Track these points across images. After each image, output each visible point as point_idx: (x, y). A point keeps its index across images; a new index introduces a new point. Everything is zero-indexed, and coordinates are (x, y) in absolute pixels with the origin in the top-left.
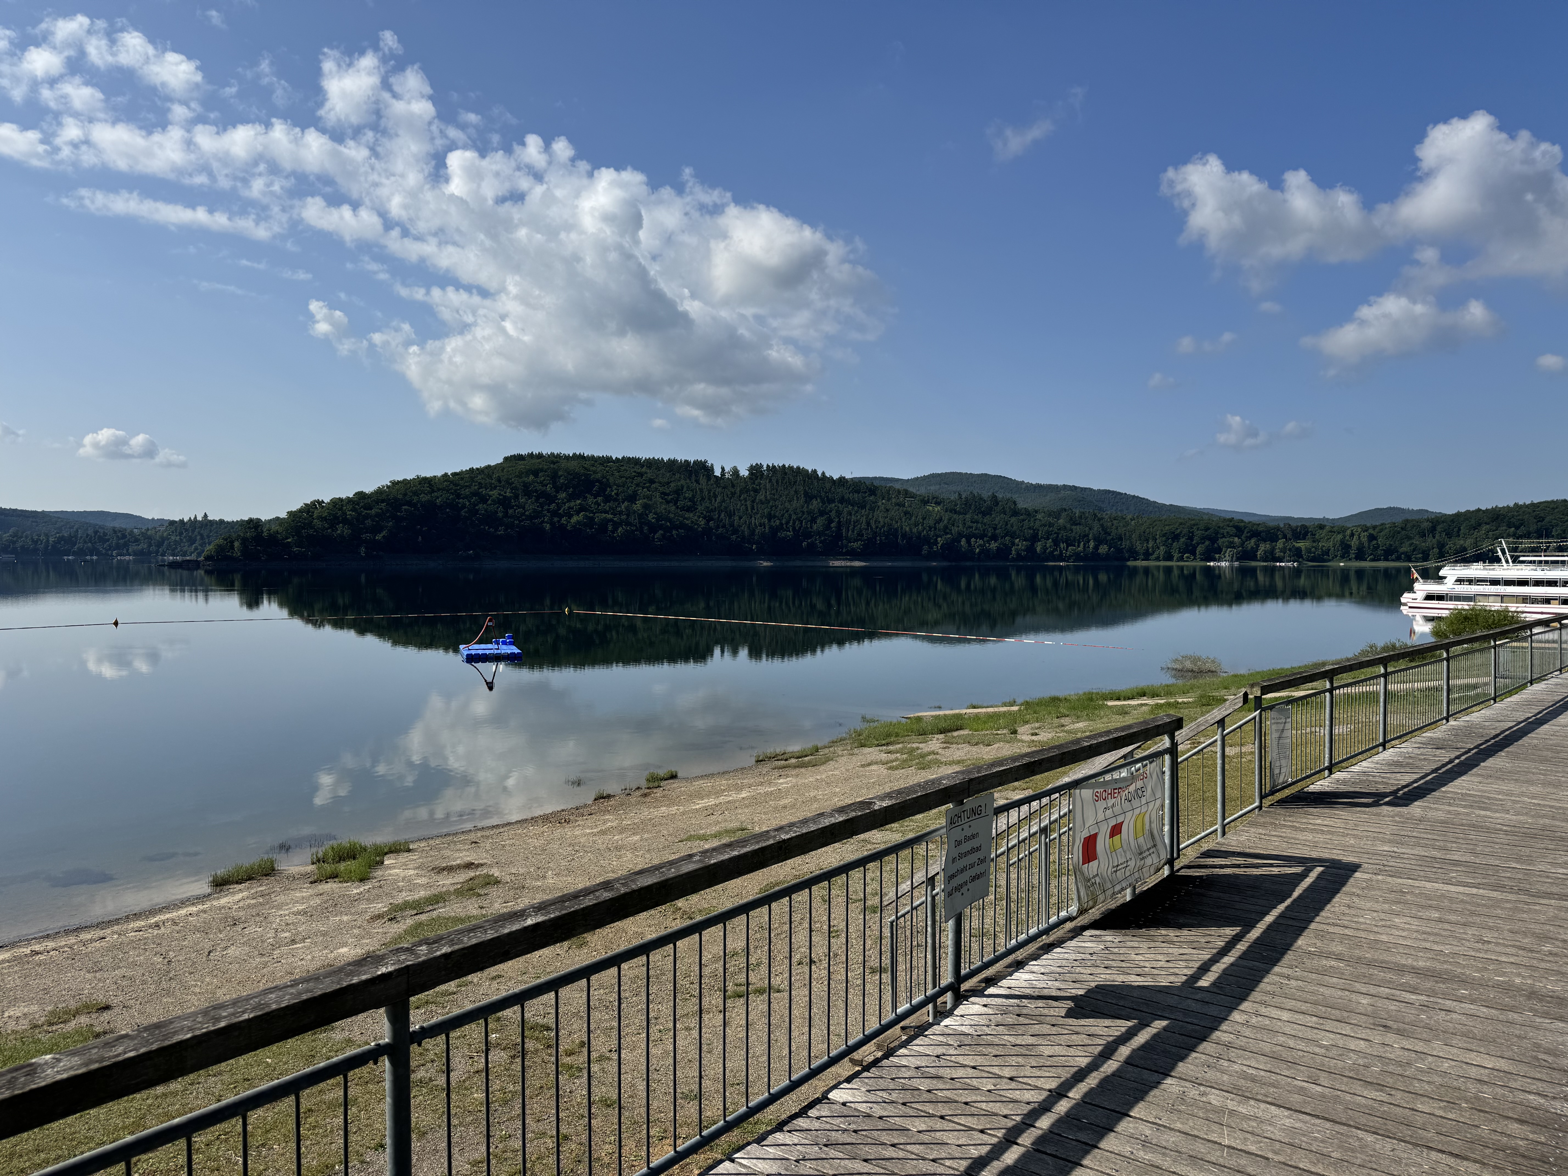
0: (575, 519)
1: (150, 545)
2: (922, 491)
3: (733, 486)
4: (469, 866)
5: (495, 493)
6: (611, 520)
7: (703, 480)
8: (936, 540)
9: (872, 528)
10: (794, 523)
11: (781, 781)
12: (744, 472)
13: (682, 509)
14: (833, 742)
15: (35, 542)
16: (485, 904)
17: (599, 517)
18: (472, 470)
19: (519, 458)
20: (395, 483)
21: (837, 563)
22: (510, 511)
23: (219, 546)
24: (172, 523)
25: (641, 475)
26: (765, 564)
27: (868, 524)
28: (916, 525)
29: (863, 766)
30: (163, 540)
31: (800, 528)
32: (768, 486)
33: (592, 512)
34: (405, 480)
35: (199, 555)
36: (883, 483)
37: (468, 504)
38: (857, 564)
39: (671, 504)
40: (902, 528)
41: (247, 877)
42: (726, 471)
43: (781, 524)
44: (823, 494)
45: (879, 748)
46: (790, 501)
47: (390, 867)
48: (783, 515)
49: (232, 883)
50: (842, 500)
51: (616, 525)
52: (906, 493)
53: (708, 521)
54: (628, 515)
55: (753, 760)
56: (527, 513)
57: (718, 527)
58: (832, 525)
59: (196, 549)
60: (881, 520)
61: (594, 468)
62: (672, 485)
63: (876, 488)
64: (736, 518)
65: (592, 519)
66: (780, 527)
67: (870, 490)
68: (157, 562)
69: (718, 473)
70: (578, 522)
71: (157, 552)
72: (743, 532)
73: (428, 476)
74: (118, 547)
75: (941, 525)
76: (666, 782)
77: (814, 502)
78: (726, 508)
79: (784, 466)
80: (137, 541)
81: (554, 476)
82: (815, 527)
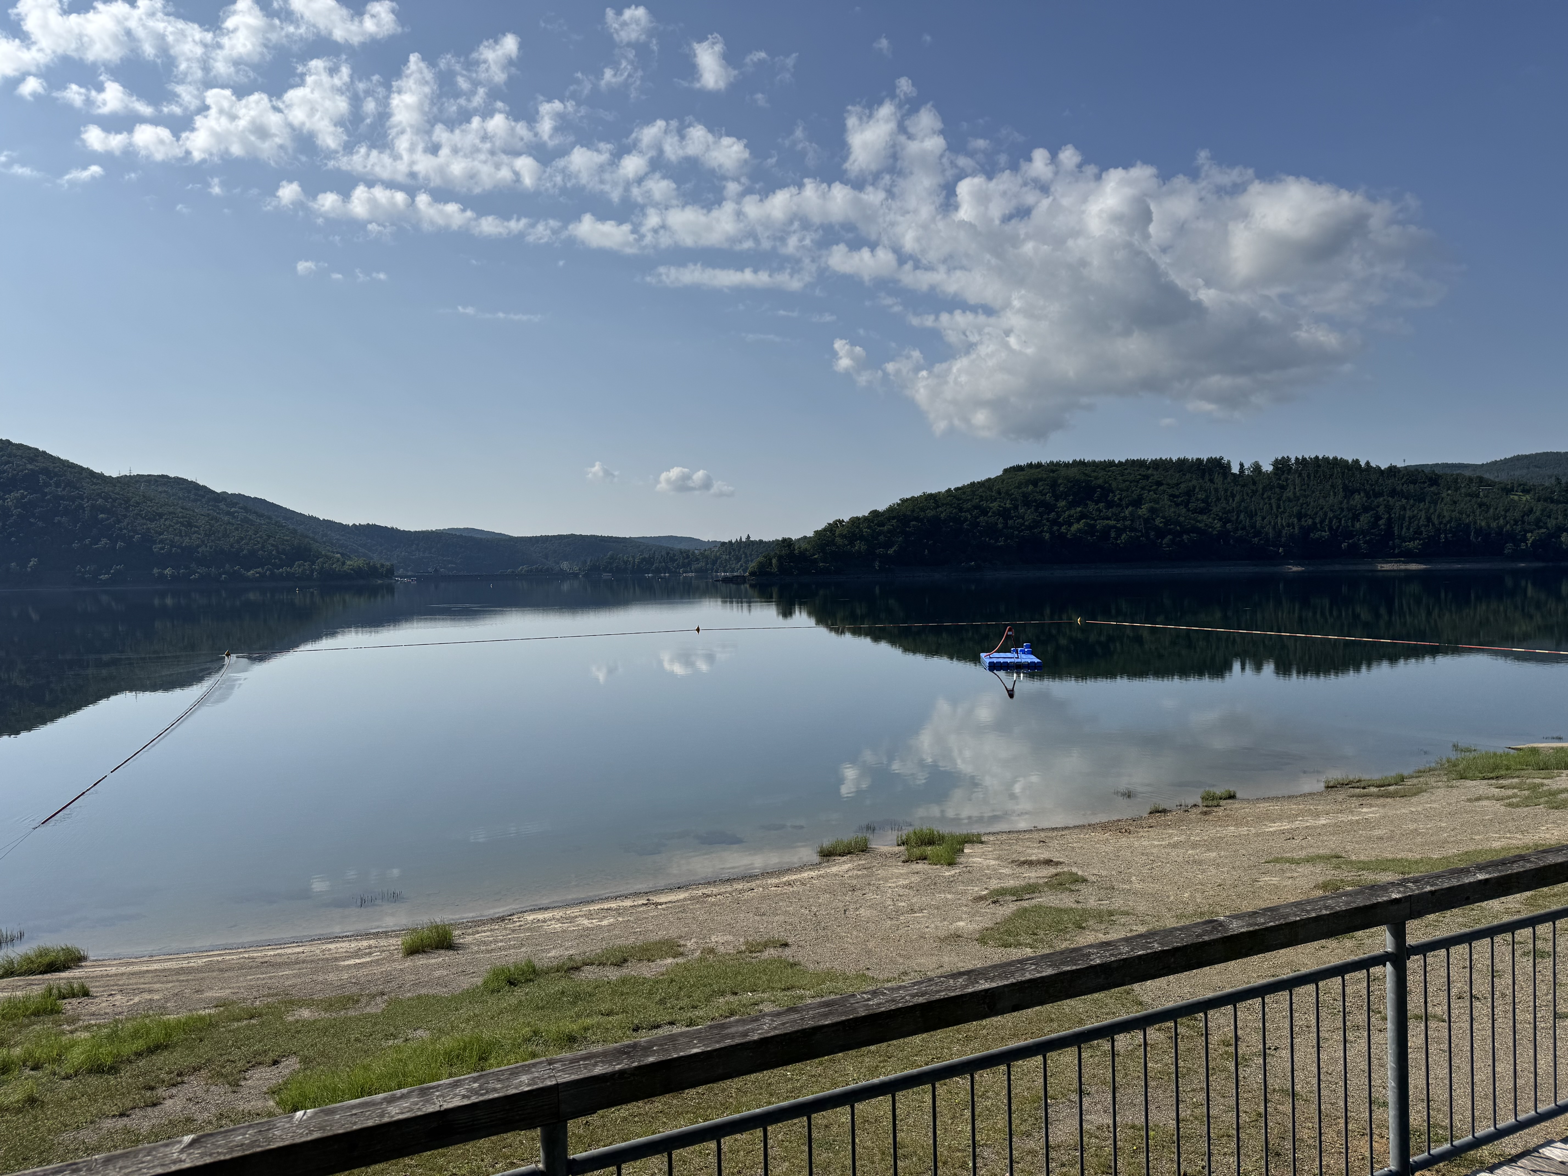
0: (1075, 527)
1: (707, 564)
2: (1503, 477)
3: (1254, 483)
4: (1048, 862)
5: (995, 505)
6: (1114, 527)
7: (1218, 479)
8: (1525, 535)
9: (1433, 524)
10: (1331, 521)
11: (1365, 810)
12: (1267, 467)
13: (1194, 511)
14: (1420, 772)
15: (626, 563)
16: (1081, 898)
17: (1100, 524)
18: (973, 484)
19: (1018, 469)
20: (904, 501)
21: (1387, 567)
22: (1010, 522)
23: (760, 563)
24: (723, 544)
25: (1146, 477)
26: (1295, 569)
27: (1429, 519)
28: (1496, 518)
29: (1469, 800)
30: (717, 558)
31: (1338, 527)
32: (1297, 481)
33: (1093, 519)
34: (913, 497)
35: (745, 571)
36: (1448, 471)
37: (969, 516)
38: (1413, 567)
39: (1182, 507)
40: (1475, 523)
41: (847, 851)
42: (1246, 467)
43: (1314, 523)
44: (1367, 487)
45: (1486, 781)
46: (1325, 497)
47: (969, 856)
48: (1316, 514)
49: (835, 855)
50: (1393, 493)
51: (1120, 532)
52: (1481, 481)
53: (1225, 524)
54: (1132, 521)
55: (1322, 785)
56: (1026, 523)
57: (1237, 529)
58: (1380, 522)
59: (741, 566)
60: (1445, 513)
61: (1095, 474)
62: (1183, 486)
63: (1439, 477)
64: (1259, 518)
65: (1094, 526)
66: (1313, 528)
67: (1430, 479)
68: (712, 578)
69: (1235, 470)
70: (1079, 530)
71: (712, 569)
72: (1267, 534)
73: (933, 492)
74: (684, 566)
75: (1532, 518)
76: (1225, 802)
77: (1357, 497)
78: (1246, 508)
79: (1317, 457)
80: (697, 560)
81: (1054, 485)
82: (1358, 525)
